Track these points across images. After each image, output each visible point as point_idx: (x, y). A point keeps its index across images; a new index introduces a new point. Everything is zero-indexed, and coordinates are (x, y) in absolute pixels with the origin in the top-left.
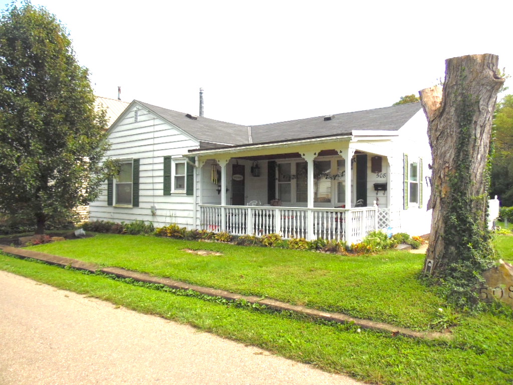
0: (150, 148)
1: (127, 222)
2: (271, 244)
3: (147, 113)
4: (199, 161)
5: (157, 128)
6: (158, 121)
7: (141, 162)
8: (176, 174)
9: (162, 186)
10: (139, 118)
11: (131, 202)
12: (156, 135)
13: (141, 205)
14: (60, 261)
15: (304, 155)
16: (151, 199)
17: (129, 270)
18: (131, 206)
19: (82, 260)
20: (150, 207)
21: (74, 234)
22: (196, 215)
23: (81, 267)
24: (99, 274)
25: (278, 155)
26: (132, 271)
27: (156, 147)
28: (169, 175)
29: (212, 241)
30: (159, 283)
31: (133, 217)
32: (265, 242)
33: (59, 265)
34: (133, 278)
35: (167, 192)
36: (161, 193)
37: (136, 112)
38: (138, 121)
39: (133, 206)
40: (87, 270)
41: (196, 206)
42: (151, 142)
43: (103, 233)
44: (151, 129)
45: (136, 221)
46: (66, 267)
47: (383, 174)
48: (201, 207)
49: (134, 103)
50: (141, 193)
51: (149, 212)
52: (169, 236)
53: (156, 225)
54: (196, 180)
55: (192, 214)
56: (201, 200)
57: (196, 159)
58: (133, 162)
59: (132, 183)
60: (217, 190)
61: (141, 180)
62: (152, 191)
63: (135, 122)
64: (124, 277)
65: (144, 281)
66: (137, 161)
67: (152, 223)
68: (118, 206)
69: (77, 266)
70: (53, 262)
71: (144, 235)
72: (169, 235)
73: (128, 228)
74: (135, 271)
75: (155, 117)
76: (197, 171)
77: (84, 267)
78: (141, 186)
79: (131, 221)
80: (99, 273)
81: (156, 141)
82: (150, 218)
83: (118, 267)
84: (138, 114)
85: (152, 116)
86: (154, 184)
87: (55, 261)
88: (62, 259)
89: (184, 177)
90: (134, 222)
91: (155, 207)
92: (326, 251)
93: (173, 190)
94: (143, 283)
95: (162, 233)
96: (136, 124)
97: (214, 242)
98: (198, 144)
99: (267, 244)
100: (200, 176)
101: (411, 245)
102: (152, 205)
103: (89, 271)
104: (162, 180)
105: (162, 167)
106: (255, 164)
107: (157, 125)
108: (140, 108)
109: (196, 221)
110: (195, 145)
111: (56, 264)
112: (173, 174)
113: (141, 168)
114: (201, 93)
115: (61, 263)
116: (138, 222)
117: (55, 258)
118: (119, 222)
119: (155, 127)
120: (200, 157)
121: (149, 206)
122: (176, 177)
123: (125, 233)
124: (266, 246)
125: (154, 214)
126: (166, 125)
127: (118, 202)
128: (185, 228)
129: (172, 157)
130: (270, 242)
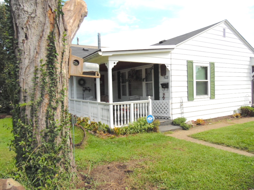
47: (167, 76)
101: (182, 127)
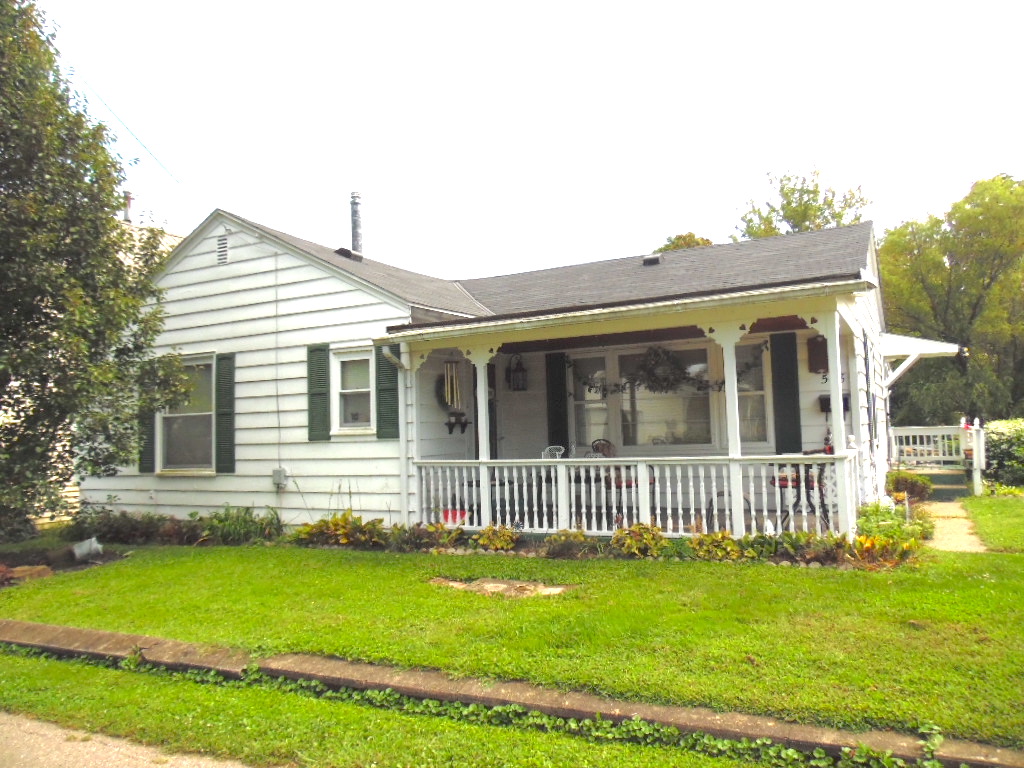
0: (269, 326)
1: (204, 514)
2: (644, 551)
3: (257, 241)
4: (411, 353)
5: (283, 278)
6: (285, 261)
7: (239, 361)
8: (343, 386)
9: (303, 419)
10: (231, 255)
11: (210, 463)
12: (283, 293)
13: (240, 468)
14: (93, 645)
15: (711, 331)
16: (272, 453)
17: (357, 661)
18: (211, 471)
19: (169, 638)
20: (271, 473)
21: (71, 554)
22: (408, 487)
23: (183, 660)
24: (256, 681)
25: (582, 338)
26: (371, 663)
27: (284, 324)
28: (323, 390)
29: (470, 551)
30: (504, 703)
31: (220, 500)
32: (629, 547)
33: (97, 659)
34: (396, 689)
35: (319, 430)
36: (303, 435)
37: (222, 240)
38: (228, 261)
39: (219, 470)
40: (209, 670)
41: (407, 465)
42: (270, 310)
43: (139, 544)
44: (269, 280)
45: (227, 508)
46: (122, 664)
48: (420, 468)
49: (217, 216)
50: (240, 437)
51: (267, 484)
52: (343, 545)
53: (286, 517)
54: (406, 400)
55: (394, 485)
56: (417, 451)
57: (403, 348)
58: (214, 363)
59: (213, 413)
60: (446, 424)
61: (240, 406)
62: (277, 430)
63: (219, 265)
64: (361, 688)
65: (440, 699)
66: (227, 361)
67: (276, 514)
68: (170, 472)
69: (167, 659)
70: (71, 648)
71: (262, 544)
72: (343, 541)
73: (212, 528)
74: (385, 663)
75: (279, 252)
76: (405, 379)
77: (194, 660)
78: (240, 422)
79: (212, 510)
80: (256, 676)
81: (283, 308)
82: (271, 501)
83: (314, 654)
84: (228, 245)
85: (271, 249)
86: (281, 415)
87: (75, 646)
88: (100, 639)
89: (367, 394)
90: (222, 512)
91: (284, 470)
92: (808, 562)
93: (335, 428)
94: (436, 703)
95: (319, 537)
96: (223, 269)
97: (476, 553)
98: (408, 313)
99: (637, 552)
100: (414, 389)
102: (276, 466)
103: (219, 673)
104: (303, 403)
105: (302, 371)
106: (514, 361)
107: (283, 269)
108: (233, 230)
109: (408, 502)
110: (401, 315)
111: (80, 654)
112: (335, 388)
113: (239, 376)
114: (354, 204)
115: (100, 649)
116: (234, 512)
117: (70, 634)
118: (182, 515)
119: (280, 274)
120: (412, 343)
121: (268, 469)
122: (343, 396)
123: (204, 543)
124: (632, 556)
125: (280, 490)
126: (309, 268)
127: (169, 462)
128: (381, 521)
129: (332, 347)
130: (642, 546)
